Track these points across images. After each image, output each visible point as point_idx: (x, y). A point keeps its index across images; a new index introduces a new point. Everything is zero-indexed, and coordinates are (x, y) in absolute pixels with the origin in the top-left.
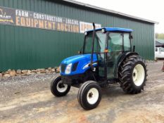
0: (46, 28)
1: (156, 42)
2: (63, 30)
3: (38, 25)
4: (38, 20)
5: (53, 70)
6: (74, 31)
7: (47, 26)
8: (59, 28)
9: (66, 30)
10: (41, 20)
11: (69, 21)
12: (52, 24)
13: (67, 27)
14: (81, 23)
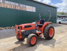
0: (11, 8)
1: (58, 16)
2: (18, 9)
3: (7, 7)
4: (7, 4)
5: (14, 27)
6: (24, 10)
7: (11, 7)
9: (20, 9)
11: (21, 5)
12: (14, 6)
13: (21, 8)
14: (27, 6)
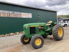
2: (13, 17)
5: (9, 35)
6: (19, 17)
7: (5, 15)
8: (11, 16)
9: (15, 17)
10: (2, 13)
11: (16, 13)
12: (7, 15)
14: (22, 13)
